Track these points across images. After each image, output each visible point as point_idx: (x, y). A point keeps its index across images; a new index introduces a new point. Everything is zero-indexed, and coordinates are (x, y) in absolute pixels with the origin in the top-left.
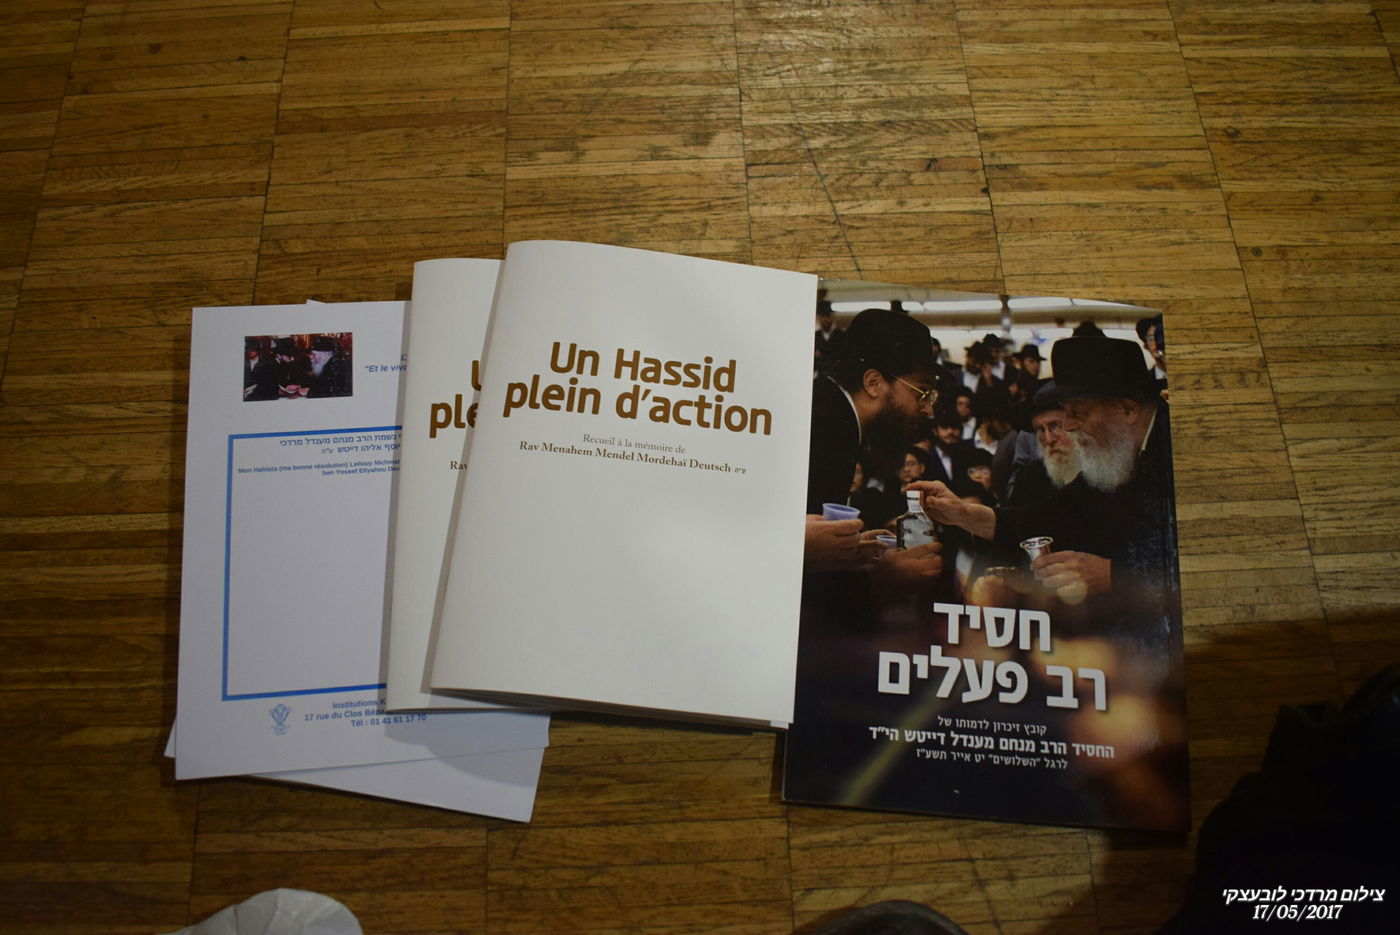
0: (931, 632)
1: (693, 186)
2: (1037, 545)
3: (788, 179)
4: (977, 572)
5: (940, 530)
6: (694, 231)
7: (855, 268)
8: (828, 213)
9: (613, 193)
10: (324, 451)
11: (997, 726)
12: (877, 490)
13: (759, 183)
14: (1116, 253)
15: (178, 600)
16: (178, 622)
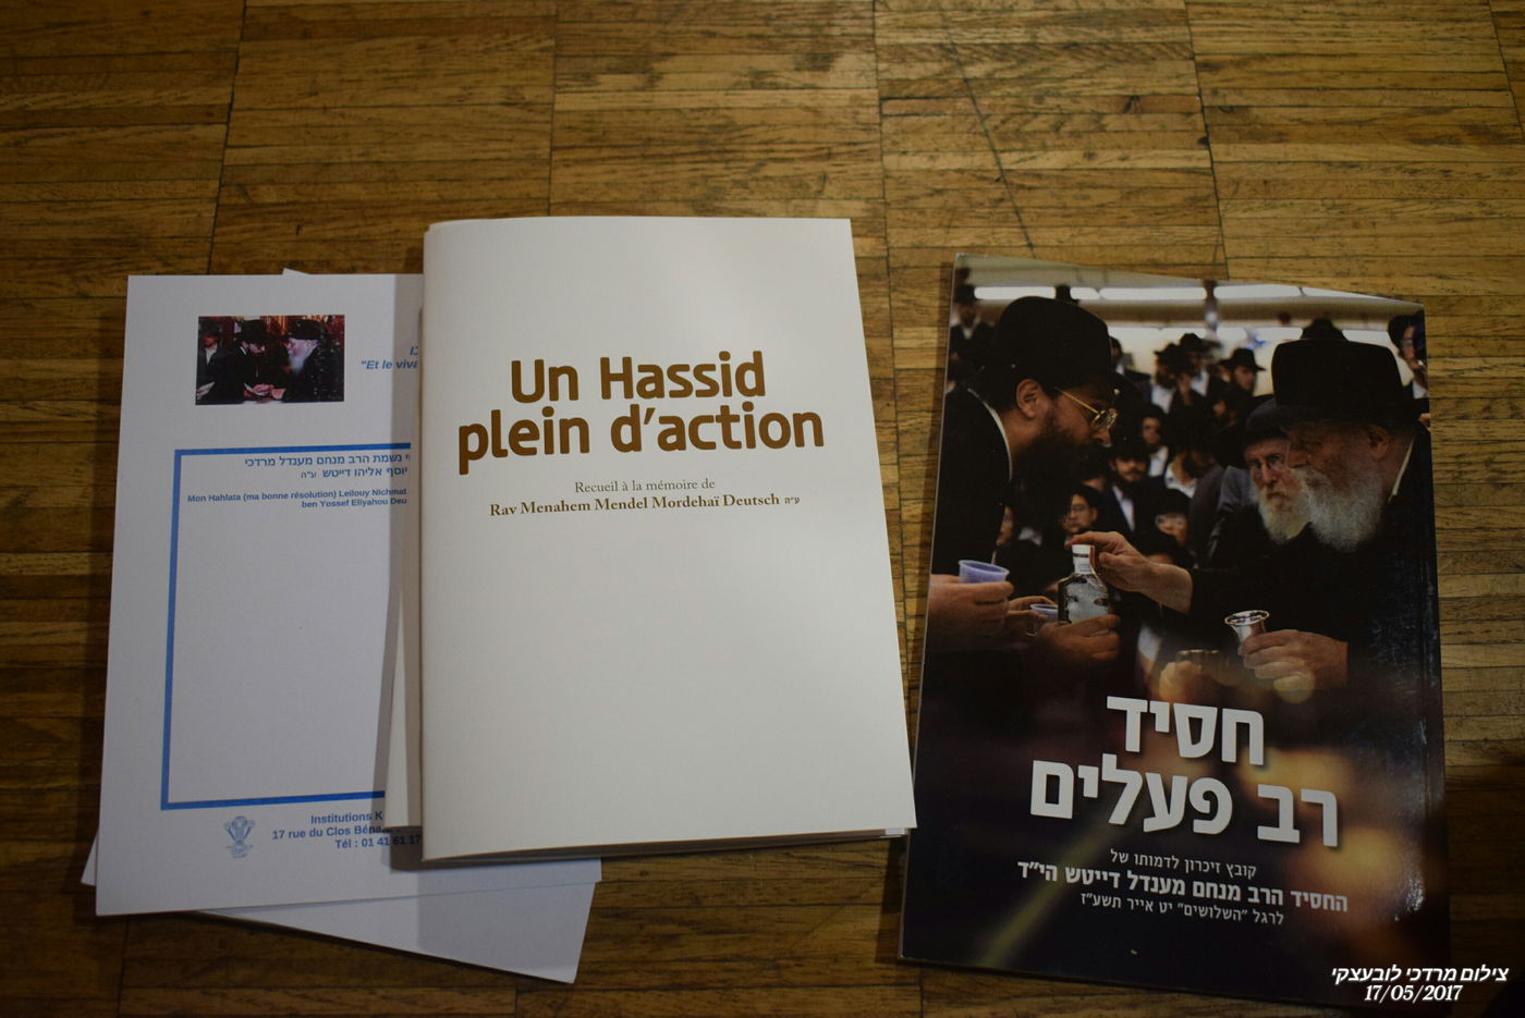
0: (1103, 735)
1: (806, 125)
2: (1248, 622)
3: (936, 119)
4: (1165, 656)
5: (1118, 598)
6: (808, 187)
7: (1024, 243)
8: (990, 167)
9: (699, 133)
10: (304, 475)
11: (1189, 865)
12: (1033, 544)
13: (897, 125)
14: (1379, 230)
15: (104, 671)
16: (103, 701)
